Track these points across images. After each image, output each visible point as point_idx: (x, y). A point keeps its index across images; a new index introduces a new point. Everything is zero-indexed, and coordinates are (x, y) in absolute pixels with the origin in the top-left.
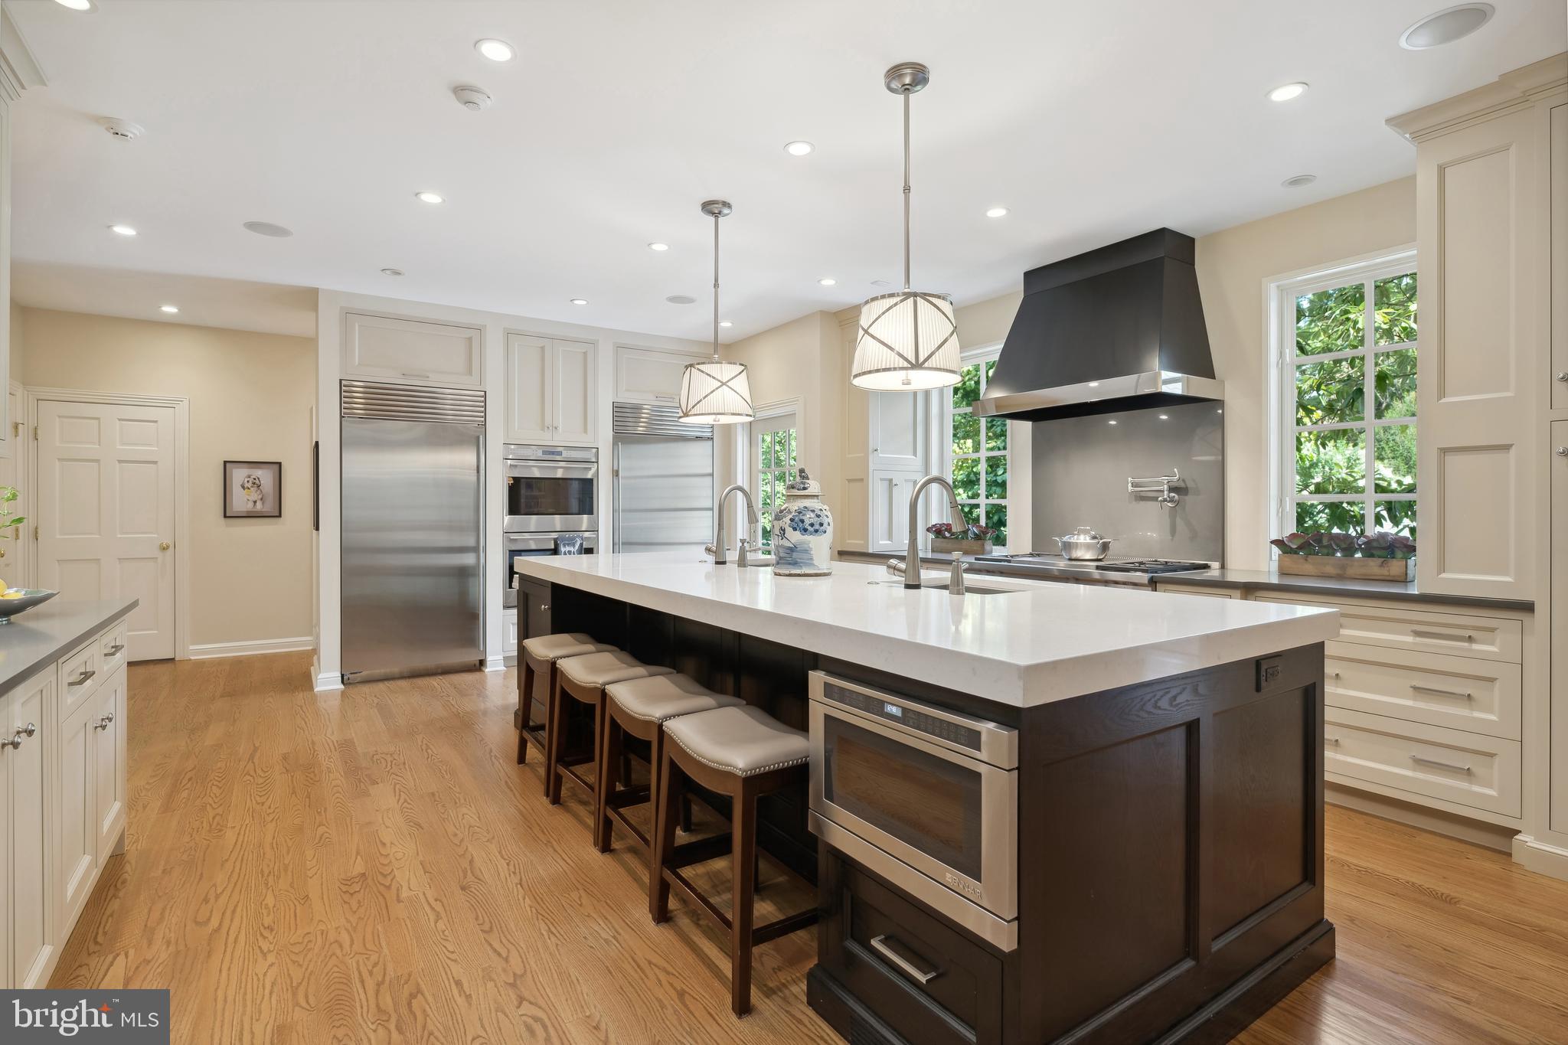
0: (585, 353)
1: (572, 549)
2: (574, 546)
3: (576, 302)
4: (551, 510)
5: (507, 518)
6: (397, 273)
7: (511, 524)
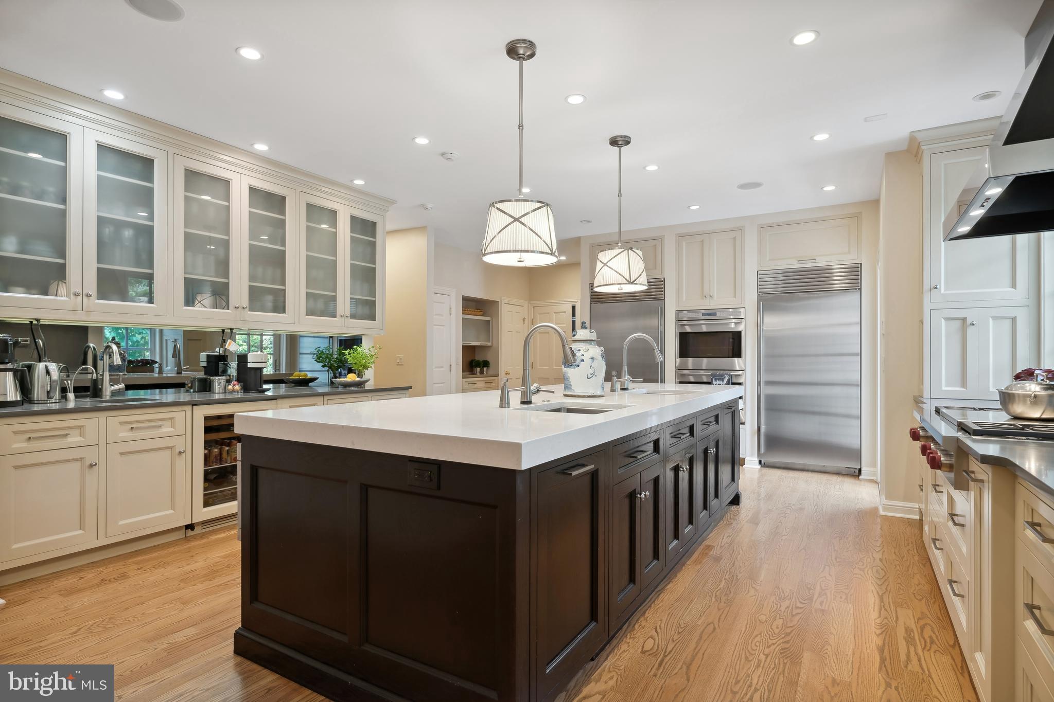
0: (735, 238)
1: (721, 383)
2: (723, 381)
3: (691, 208)
4: (710, 355)
5: (678, 360)
6: (589, 222)
7: (681, 363)
